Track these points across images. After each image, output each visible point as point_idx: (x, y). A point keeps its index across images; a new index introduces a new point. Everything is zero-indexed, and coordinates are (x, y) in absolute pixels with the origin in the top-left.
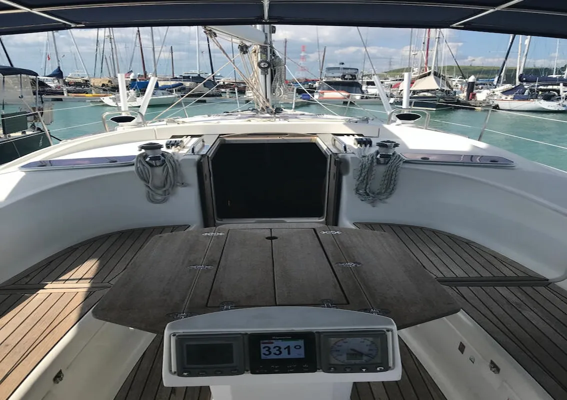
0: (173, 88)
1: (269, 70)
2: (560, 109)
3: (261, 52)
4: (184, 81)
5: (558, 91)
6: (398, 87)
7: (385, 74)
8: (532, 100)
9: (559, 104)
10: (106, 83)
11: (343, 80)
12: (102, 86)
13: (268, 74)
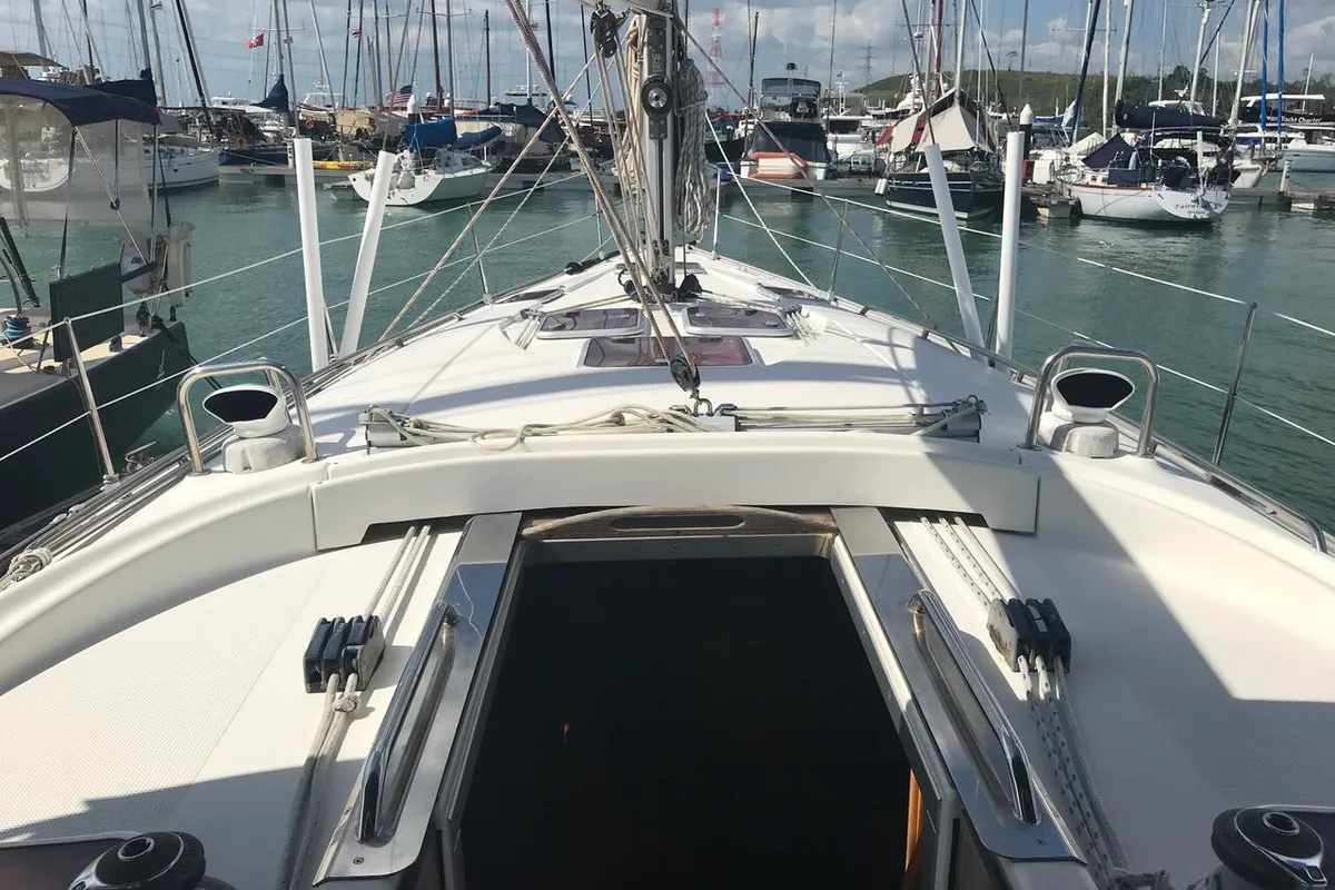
0: (484, 142)
1: (669, 117)
2: (1199, 217)
3: (649, 43)
4: (504, 120)
5: (1192, 157)
6: (890, 140)
7: (859, 95)
8: (1144, 185)
9: (1197, 201)
10: (365, 125)
11: (794, 120)
12: (357, 137)
13: (666, 137)
